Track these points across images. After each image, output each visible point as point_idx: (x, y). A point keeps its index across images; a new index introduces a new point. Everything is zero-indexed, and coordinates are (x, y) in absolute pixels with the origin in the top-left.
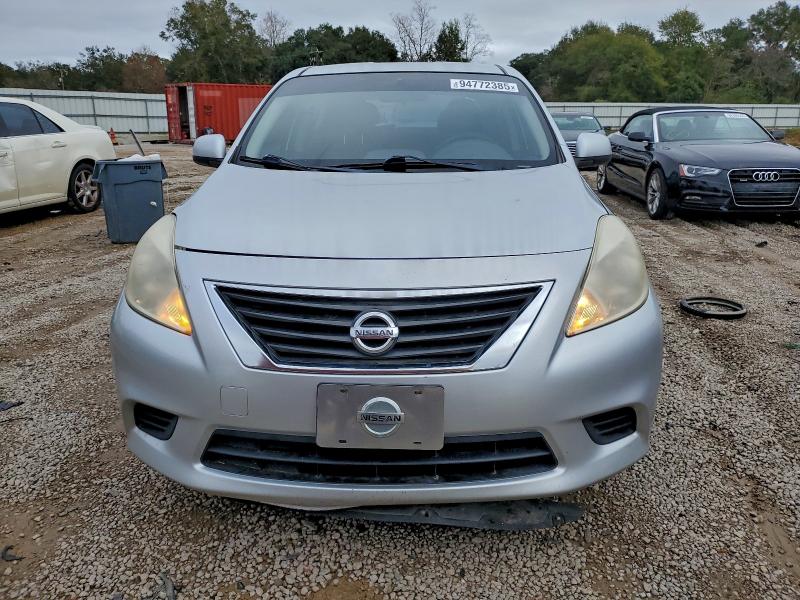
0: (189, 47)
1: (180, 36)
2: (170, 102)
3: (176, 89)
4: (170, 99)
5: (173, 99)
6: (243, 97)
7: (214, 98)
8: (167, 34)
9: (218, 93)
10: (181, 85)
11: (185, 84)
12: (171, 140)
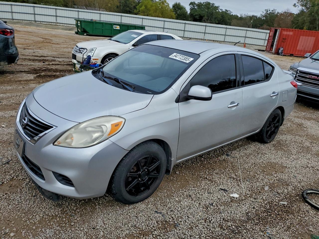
0: (305, 10)
1: (302, 5)
2: (270, 35)
3: (274, 30)
4: (271, 34)
5: (272, 34)
6: (303, 36)
7: (289, 35)
8: (297, 4)
9: (291, 33)
10: (276, 29)
11: (278, 28)
12: (266, 50)
